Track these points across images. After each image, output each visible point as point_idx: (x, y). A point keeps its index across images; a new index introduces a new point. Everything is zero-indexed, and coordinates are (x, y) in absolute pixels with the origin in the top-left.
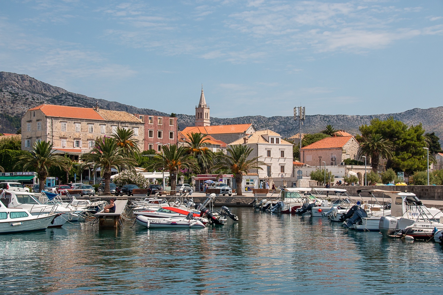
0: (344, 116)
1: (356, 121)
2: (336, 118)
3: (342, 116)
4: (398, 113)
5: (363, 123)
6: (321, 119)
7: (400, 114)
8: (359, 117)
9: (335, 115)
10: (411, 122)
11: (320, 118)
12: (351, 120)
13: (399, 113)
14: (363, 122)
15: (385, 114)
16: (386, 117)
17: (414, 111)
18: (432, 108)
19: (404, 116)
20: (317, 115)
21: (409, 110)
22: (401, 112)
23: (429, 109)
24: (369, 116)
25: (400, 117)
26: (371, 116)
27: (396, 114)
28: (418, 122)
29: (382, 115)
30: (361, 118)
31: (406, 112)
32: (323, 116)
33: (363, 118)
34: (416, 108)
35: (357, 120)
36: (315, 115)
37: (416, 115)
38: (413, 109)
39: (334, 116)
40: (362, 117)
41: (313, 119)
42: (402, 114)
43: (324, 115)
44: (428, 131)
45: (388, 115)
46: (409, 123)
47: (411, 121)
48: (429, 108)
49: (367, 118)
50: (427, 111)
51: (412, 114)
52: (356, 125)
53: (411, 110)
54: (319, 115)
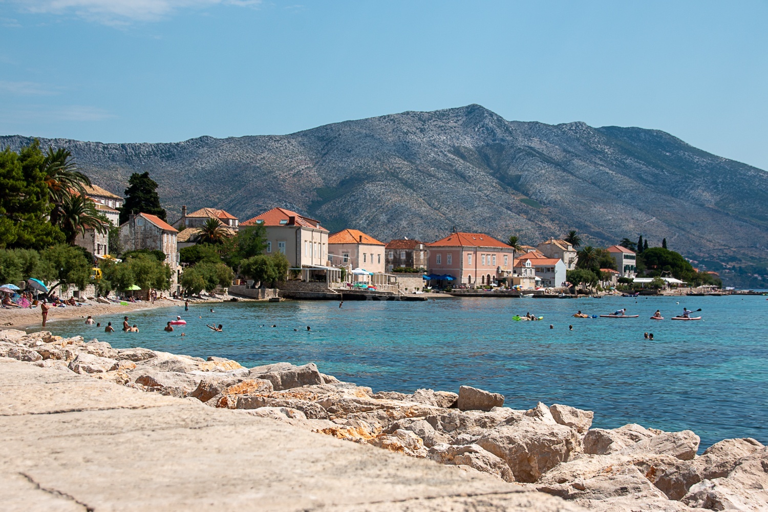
0: (70, 141)
1: (94, 153)
2: (53, 144)
3: (66, 142)
4: (173, 142)
5: (109, 158)
6: (22, 144)
7: (177, 144)
8: (101, 145)
9: (52, 140)
10: (197, 161)
11: (21, 142)
12: (84, 151)
13: (176, 142)
14: (108, 156)
15: (151, 143)
16: (152, 150)
17: (201, 141)
18: (232, 138)
19: (185, 149)
20: (15, 136)
21: (192, 139)
22: (178, 142)
23: (227, 139)
24: (119, 145)
25: (177, 150)
26: (123, 146)
27: (171, 143)
28: (209, 162)
29: (144, 145)
30: (104, 148)
31: (188, 141)
32: (27, 138)
33: (107, 148)
34: (205, 135)
35: (96, 151)
36: (10, 137)
37: (205, 149)
38: (200, 138)
39: (49, 141)
40: (106, 146)
41: (4, 143)
42: (180, 146)
43: (28, 136)
44: (225, 178)
45: (156, 146)
46: (194, 162)
47: (197, 158)
48: (227, 137)
49: (116, 149)
50: (224, 142)
51: (198, 147)
52: (94, 162)
53: (196, 139)
54: (19, 137)
